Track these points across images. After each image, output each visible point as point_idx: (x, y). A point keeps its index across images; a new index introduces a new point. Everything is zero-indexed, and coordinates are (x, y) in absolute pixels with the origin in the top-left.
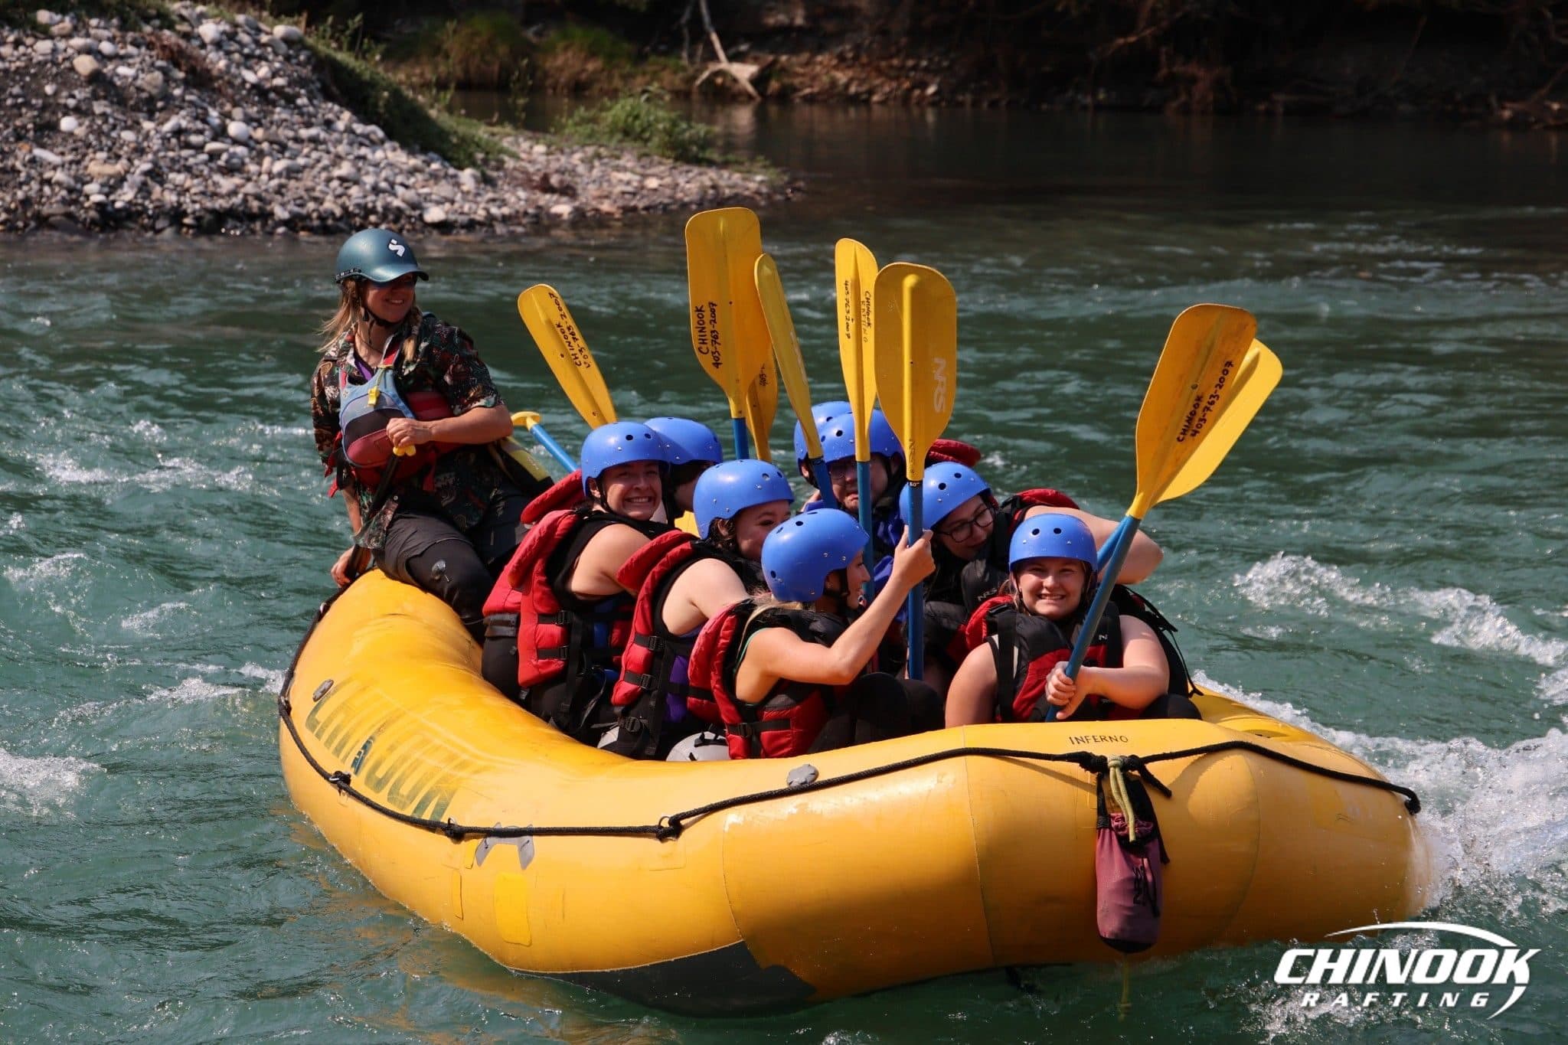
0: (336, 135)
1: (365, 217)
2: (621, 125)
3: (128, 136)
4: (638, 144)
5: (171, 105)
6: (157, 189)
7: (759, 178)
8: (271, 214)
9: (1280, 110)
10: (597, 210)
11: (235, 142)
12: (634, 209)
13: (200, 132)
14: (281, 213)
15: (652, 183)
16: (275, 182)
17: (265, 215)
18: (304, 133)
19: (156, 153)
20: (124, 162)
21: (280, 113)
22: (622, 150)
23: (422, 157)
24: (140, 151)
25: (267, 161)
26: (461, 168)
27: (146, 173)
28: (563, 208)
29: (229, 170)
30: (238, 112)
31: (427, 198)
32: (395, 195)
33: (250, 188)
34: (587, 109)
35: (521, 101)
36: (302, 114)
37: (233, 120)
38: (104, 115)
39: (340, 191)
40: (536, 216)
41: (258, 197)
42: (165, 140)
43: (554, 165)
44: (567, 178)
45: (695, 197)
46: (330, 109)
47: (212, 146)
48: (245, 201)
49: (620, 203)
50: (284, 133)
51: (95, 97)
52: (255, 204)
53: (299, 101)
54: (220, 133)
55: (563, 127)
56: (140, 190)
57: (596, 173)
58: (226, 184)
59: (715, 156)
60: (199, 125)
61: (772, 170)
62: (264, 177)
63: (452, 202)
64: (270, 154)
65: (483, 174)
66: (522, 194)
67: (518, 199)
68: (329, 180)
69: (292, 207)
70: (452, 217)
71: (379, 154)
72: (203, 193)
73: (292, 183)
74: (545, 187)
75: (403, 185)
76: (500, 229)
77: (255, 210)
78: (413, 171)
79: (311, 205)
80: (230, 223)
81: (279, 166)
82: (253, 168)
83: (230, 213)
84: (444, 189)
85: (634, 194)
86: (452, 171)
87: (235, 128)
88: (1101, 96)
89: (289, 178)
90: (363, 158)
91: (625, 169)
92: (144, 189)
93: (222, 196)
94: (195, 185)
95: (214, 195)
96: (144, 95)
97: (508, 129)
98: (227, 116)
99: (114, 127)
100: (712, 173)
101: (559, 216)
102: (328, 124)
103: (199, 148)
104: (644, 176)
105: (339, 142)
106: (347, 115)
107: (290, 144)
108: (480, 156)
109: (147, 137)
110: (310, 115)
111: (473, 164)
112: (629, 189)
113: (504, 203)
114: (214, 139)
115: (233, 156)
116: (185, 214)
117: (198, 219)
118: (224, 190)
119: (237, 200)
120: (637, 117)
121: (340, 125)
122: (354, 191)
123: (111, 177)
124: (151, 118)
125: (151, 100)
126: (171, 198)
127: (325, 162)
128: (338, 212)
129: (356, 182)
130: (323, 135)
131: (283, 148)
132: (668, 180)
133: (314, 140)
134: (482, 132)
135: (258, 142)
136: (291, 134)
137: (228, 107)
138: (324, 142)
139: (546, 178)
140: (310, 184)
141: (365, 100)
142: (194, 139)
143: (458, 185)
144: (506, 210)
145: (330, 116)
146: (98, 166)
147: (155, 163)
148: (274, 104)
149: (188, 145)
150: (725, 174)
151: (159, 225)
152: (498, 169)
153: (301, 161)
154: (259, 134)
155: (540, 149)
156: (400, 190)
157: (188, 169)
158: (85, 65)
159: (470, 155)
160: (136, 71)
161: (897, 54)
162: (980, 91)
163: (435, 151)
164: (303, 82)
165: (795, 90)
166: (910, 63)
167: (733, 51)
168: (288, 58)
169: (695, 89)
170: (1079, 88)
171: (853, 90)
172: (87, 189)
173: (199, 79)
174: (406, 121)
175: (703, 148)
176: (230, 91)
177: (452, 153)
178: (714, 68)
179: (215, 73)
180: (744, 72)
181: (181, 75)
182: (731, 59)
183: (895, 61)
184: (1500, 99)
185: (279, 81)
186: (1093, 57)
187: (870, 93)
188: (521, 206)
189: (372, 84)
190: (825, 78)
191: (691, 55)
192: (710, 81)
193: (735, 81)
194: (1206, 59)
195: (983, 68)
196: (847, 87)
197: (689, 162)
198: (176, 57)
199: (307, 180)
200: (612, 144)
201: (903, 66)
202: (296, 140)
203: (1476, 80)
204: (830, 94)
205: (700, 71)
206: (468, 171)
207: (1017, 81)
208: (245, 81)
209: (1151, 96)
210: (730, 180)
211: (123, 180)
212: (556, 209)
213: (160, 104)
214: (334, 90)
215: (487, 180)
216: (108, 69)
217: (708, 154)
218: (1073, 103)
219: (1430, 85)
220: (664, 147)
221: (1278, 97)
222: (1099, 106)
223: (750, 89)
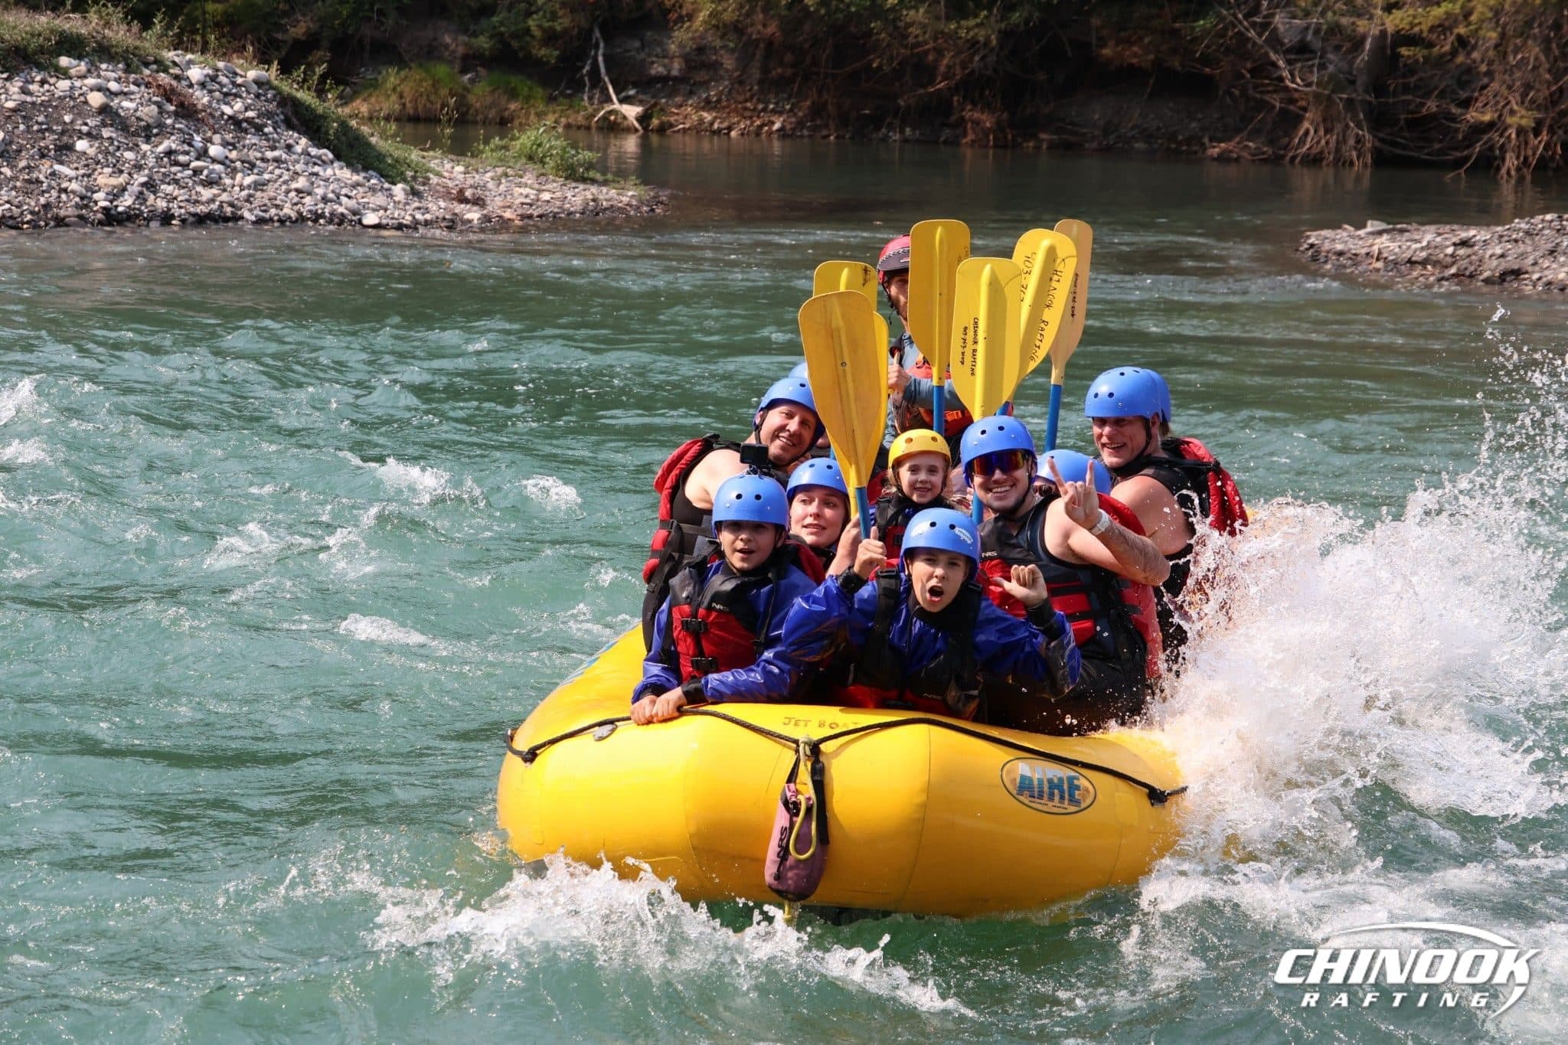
0: (295, 157)
1: (316, 221)
2: (527, 151)
3: (129, 155)
4: (538, 166)
5: (163, 131)
6: (152, 197)
7: (630, 193)
8: (242, 218)
9: (1045, 146)
10: (500, 217)
11: (214, 161)
12: (530, 217)
13: (187, 153)
14: (249, 216)
15: (546, 196)
16: (245, 193)
17: (236, 218)
18: (269, 154)
19: (150, 169)
20: (125, 175)
21: (251, 139)
22: (525, 171)
23: (363, 174)
24: (139, 167)
25: (239, 176)
26: (394, 183)
27: (143, 185)
28: (474, 215)
29: (209, 183)
30: (217, 138)
31: (365, 206)
32: (340, 204)
33: (225, 197)
34: (501, 139)
35: (448, 131)
36: (268, 140)
37: (213, 143)
38: (110, 138)
39: (296, 200)
40: (452, 221)
41: (231, 205)
42: (159, 159)
43: (470, 181)
44: (479, 192)
45: (579, 208)
46: (290, 136)
47: (195, 164)
48: (221, 207)
49: (520, 212)
50: (253, 155)
51: (104, 125)
52: (228, 210)
53: (266, 130)
54: (203, 154)
55: (482, 152)
56: (138, 198)
57: (502, 188)
58: (206, 193)
59: (599, 177)
60: (186, 148)
61: (642, 187)
62: (237, 189)
63: (386, 210)
64: (242, 171)
65: (412, 188)
66: (442, 204)
67: (438, 207)
68: (288, 192)
69: (257, 212)
70: (384, 222)
71: (329, 172)
72: (188, 201)
73: (259, 194)
74: (462, 199)
75: (346, 196)
76: (422, 231)
77: (229, 214)
78: (357, 185)
79: (273, 211)
80: (209, 224)
81: (249, 180)
82: (228, 181)
83: (209, 216)
84: (380, 199)
85: (531, 205)
86: (386, 185)
87: (214, 150)
89: (256, 190)
90: (316, 174)
91: (526, 185)
92: (140, 197)
93: (203, 204)
94: (182, 194)
95: (197, 202)
96: (143, 124)
97: (436, 153)
98: (210, 140)
99: (118, 148)
100: (594, 189)
101: (470, 221)
102: (289, 148)
103: (185, 166)
104: (540, 191)
105: (297, 162)
106: (304, 141)
107: (258, 163)
108: (410, 174)
109: (144, 156)
110: (275, 141)
111: (405, 180)
112: (528, 201)
113: (427, 210)
114: (198, 159)
115: (212, 172)
116: (173, 217)
117: (183, 220)
118: (204, 199)
119: (214, 206)
120: (539, 145)
121: (299, 149)
122: (308, 200)
123: (115, 187)
124: (147, 142)
125: (148, 127)
126: (162, 204)
127: (286, 177)
128: (293, 215)
129: (309, 194)
130: (284, 156)
131: (253, 166)
132: (558, 194)
133: (277, 160)
134: (415, 155)
135: (232, 161)
136: (259, 155)
137: (209, 134)
138: (285, 162)
139: (461, 191)
140: (272, 194)
141: (318, 130)
142: (182, 158)
143: (391, 196)
144: (428, 217)
145: (291, 141)
146: (105, 179)
147: (150, 178)
148: (246, 131)
149: (177, 163)
150: (604, 189)
151: (152, 225)
152: (424, 184)
153: (266, 176)
154: (234, 155)
155: (460, 169)
156: (344, 200)
157: (176, 182)
158: (96, 99)
159: (402, 173)
160: (137, 105)
161: (750, 99)
162: (815, 129)
163: (374, 169)
164: (269, 115)
165: (671, 126)
166: (760, 106)
167: (623, 94)
168: (258, 96)
169: (593, 124)
170: (890, 127)
171: (716, 126)
172: (96, 196)
173: (187, 111)
174: (351, 146)
175: (587, 169)
176: (211, 121)
177: (388, 171)
178: (608, 108)
179: (200, 107)
180: (632, 111)
181: (172, 108)
182: (621, 101)
183: (748, 104)
184: (1211, 140)
185: (250, 114)
186: (901, 103)
187: (730, 129)
188: (441, 213)
189: (324, 117)
190: (695, 117)
191: (591, 98)
192: (605, 118)
193: (625, 118)
194: (988, 107)
195: (817, 111)
196: (712, 124)
197: (576, 180)
198: (168, 94)
199: (270, 191)
200: (518, 166)
201: (755, 109)
202: (263, 160)
203: (1194, 125)
204: (699, 129)
205: (597, 111)
206: (400, 186)
207: (843, 121)
208: (223, 114)
209: (946, 133)
210: (607, 195)
211: (124, 189)
212: (468, 216)
213: (155, 131)
214: (295, 121)
215: (415, 193)
216: (114, 103)
217: (592, 174)
218: (885, 139)
219: (1159, 129)
220: (557, 168)
221: (1043, 136)
222: (906, 141)
223: (637, 125)
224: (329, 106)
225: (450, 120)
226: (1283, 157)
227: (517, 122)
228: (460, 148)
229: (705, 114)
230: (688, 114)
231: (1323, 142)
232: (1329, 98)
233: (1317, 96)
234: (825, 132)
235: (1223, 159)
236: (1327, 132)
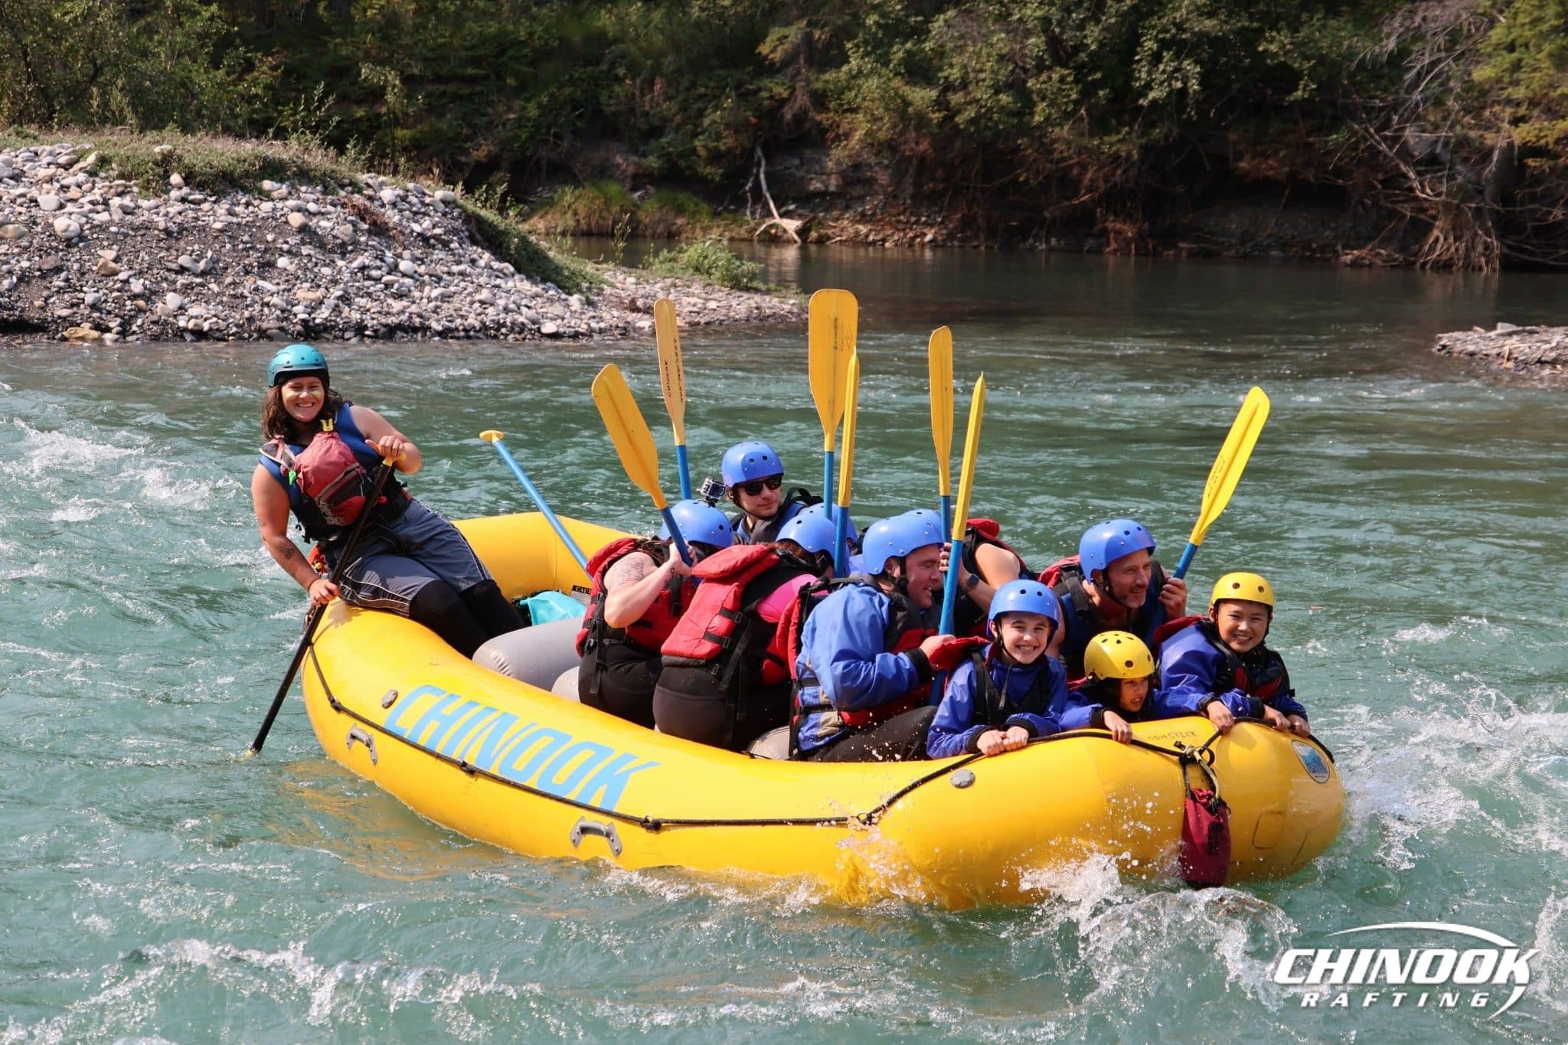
0: (478, 270)
1: (498, 330)
2: (694, 263)
3: (326, 271)
4: (705, 276)
5: (357, 248)
6: (346, 309)
7: (792, 302)
8: (429, 328)
9: (1184, 254)
11: (404, 275)
12: (700, 324)
13: (379, 268)
14: (437, 326)
15: (712, 305)
16: (432, 304)
17: (425, 329)
18: (455, 269)
19: (348, 285)
20: (322, 290)
21: (438, 254)
22: (692, 281)
23: (542, 286)
24: (335, 282)
25: (427, 289)
26: (570, 294)
27: (339, 298)
28: (646, 323)
29: (399, 296)
30: (407, 254)
31: (544, 316)
32: (520, 314)
33: (414, 308)
34: (669, 252)
35: (621, 245)
36: (454, 255)
37: (403, 259)
38: (309, 255)
39: (479, 310)
40: (625, 328)
41: (420, 316)
42: (353, 274)
43: (641, 292)
44: (650, 301)
45: (743, 315)
46: (475, 251)
47: (387, 278)
48: (410, 318)
49: (688, 319)
50: (440, 269)
51: (303, 243)
52: (417, 321)
53: (452, 246)
54: (394, 269)
55: (651, 264)
56: (334, 310)
58: (397, 305)
59: (762, 286)
60: (378, 263)
61: (803, 295)
62: (425, 301)
63: (563, 319)
64: (427, 283)
65: (587, 299)
66: (615, 313)
67: (611, 316)
68: (472, 303)
69: (444, 322)
70: (562, 330)
71: (510, 284)
72: (380, 312)
73: (445, 305)
74: (634, 308)
75: (526, 306)
76: (596, 337)
77: (417, 325)
78: (535, 296)
79: (458, 321)
80: (399, 334)
81: (436, 293)
82: (416, 294)
83: (399, 327)
84: (557, 309)
85: (700, 313)
86: (564, 296)
87: (405, 265)
88: (1053, 241)
89: (443, 301)
90: (498, 287)
91: (693, 295)
92: (336, 309)
93: (393, 315)
94: (375, 307)
95: (388, 313)
96: (339, 241)
97: (611, 265)
98: (400, 256)
99: (316, 264)
100: (757, 298)
101: (641, 329)
102: (473, 262)
103: (378, 280)
104: (707, 300)
105: (481, 275)
106: (487, 255)
107: (445, 277)
108: (585, 285)
109: (340, 271)
110: (460, 256)
111: (580, 291)
112: (696, 309)
113: (601, 319)
114: (389, 273)
115: (402, 285)
116: (366, 328)
117: (375, 331)
118: (394, 310)
119: (404, 317)
120: (706, 257)
121: (482, 263)
122: (491, 310)
123: (313, 300)
124: (344, 259)
125: (344, 245)
126: (356, 316)
127: (470, 289)
128: (477, 325)
129: (492, 305)
130: (469, 270)
131: (440, 279)
132: (724, 303)
133: (462, 274)
134: (589, 268)
135: (421, 275)
136: (446, 269)
137: (400, 250)
138: (469, 275)
139: (633, 301)
140: (458, 305)
141: (500, 245)
142: (375, 273)
143: (568, 306)
144: (602, 325)
145: (475, 256)
146: (304, 293)
147: (344, 290)
148: (433, 247)
149: (370, 278)
150: (767, 298)
151: (347, 335)
152: (599, 295)
153: (452, 289)
154: (422, 269)
155: (632, 280)
156: (524, 310)
157: (369, 295)
158: (296, 219)
159: (578, 285)
160: (334, 224)
161: (903, 213)
162: (963, 240)
163: (552, 281)
164: (455, 231)
165: (829, 238)
166: (913, 219)
167: (783, 210)
168: (445, 214)
169: (755, 238)
170: (1037, 238)
171: (871, 238)
172: (295, 309)
173: (379, 229)
174: (531, 260)
175: (751, 280)
176: (401, 238)
177: (564, 282)
178: (769, 222)
179: (391, 225)
180: (791, 225)
181: (366, 227)
182: (782, 216)
183: (902, 217)
184: (1344, 247)
185: (438, 231)
186: (1047, 214)
187: (884, 240)
188: (614, 322)
189: (505, 233)
190: (851, 230)
191: (753, 213)
192: (766, 232)
193: (785, 231)
194: (1129, 217)
195: (967, 222)
196: (867, 236)
197: (741, 290)
198: (362, 214)
199: (456, 302)
200: (686, 277)
201: (908, 221)
202: (449, 273)
203: (1327, 233)
204: (856, 242)
205: (759, 225)
206: (576, 296)
207: (992, 232)
208: (412, 231)
209: (1090, 243)
210: (770, 303)
211: (321, 303)
212: (640, 324)
213: (350, 248)
214: (478, 236)
215: (590, 303)
216: (313, 223)
217: (755, 284)
218: (1032, 248)
219: (1293, 237)
220: (723, 279)
221: (1182, 245)
222: (1051, 250)
223: (796, 237)
224: (510, 222)
225: (623, 235)
226: (1414, 263)
227: (684, 236)
228: (632, 261)
229: (861, 227)
230: (845, 227)
231: (1453, 249)
232: (1458, 206)
233: (1446, 205)
234: (975, 243)
235: (1355, 264)
236: (1456, 239)
